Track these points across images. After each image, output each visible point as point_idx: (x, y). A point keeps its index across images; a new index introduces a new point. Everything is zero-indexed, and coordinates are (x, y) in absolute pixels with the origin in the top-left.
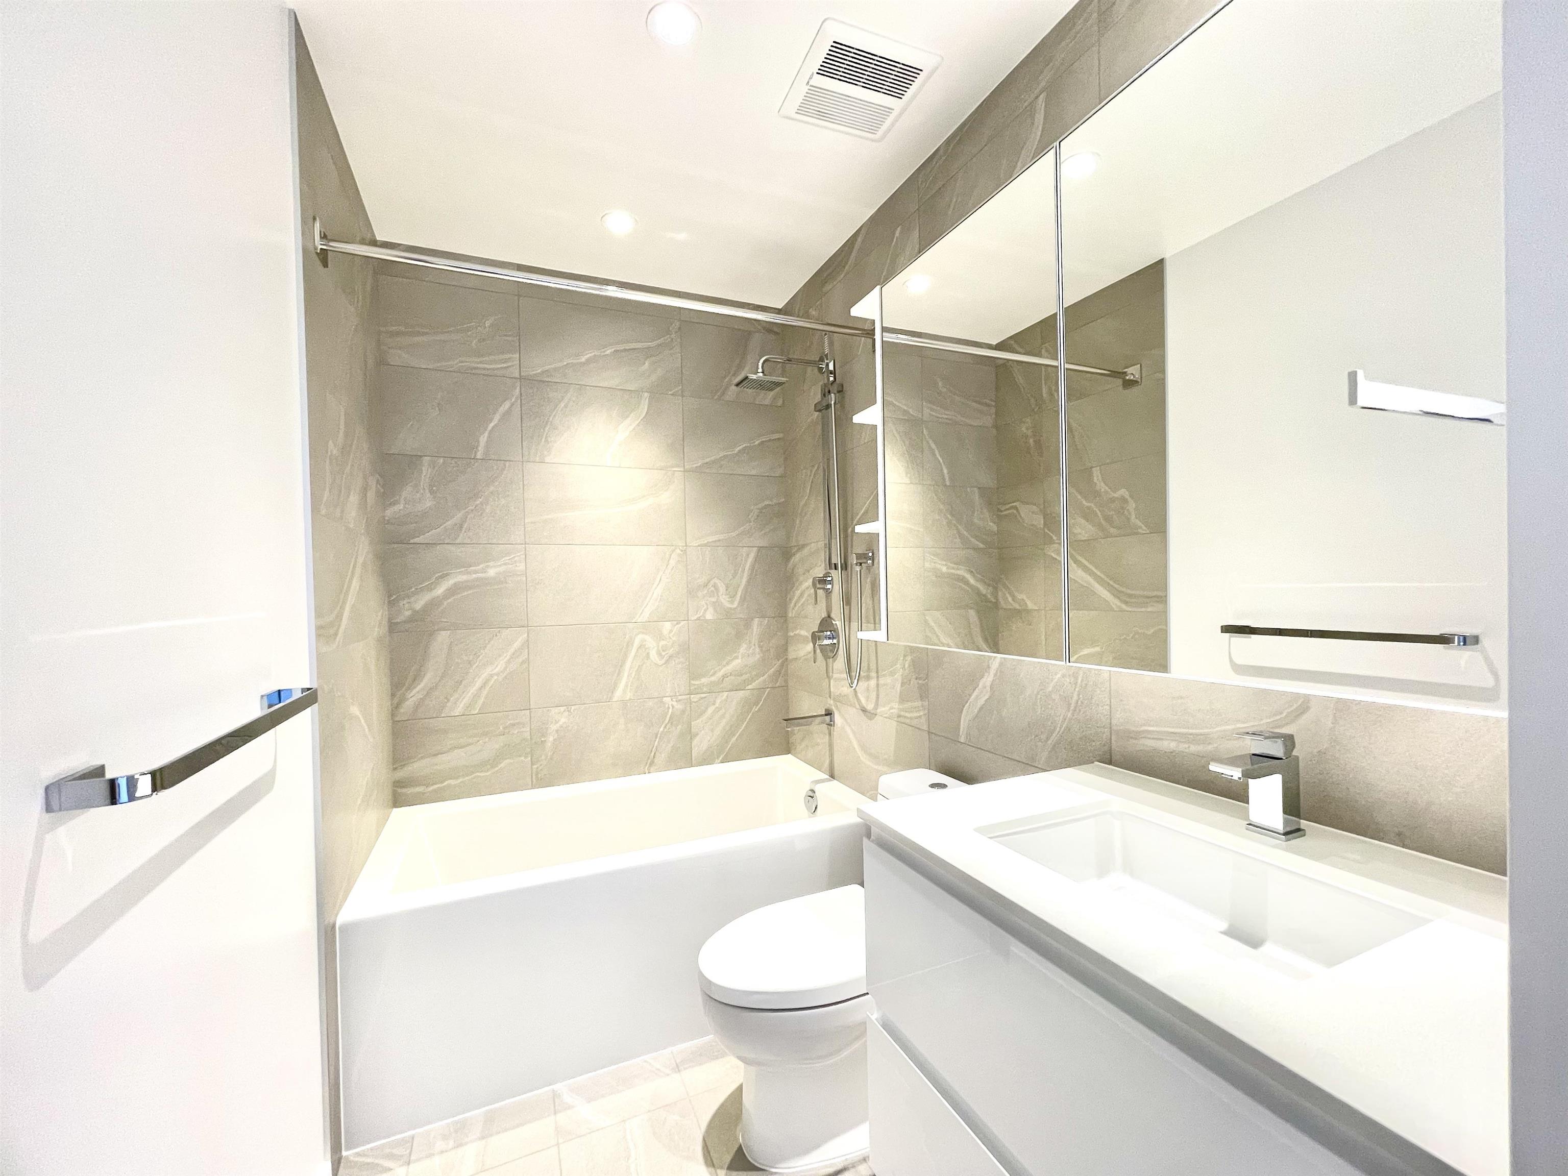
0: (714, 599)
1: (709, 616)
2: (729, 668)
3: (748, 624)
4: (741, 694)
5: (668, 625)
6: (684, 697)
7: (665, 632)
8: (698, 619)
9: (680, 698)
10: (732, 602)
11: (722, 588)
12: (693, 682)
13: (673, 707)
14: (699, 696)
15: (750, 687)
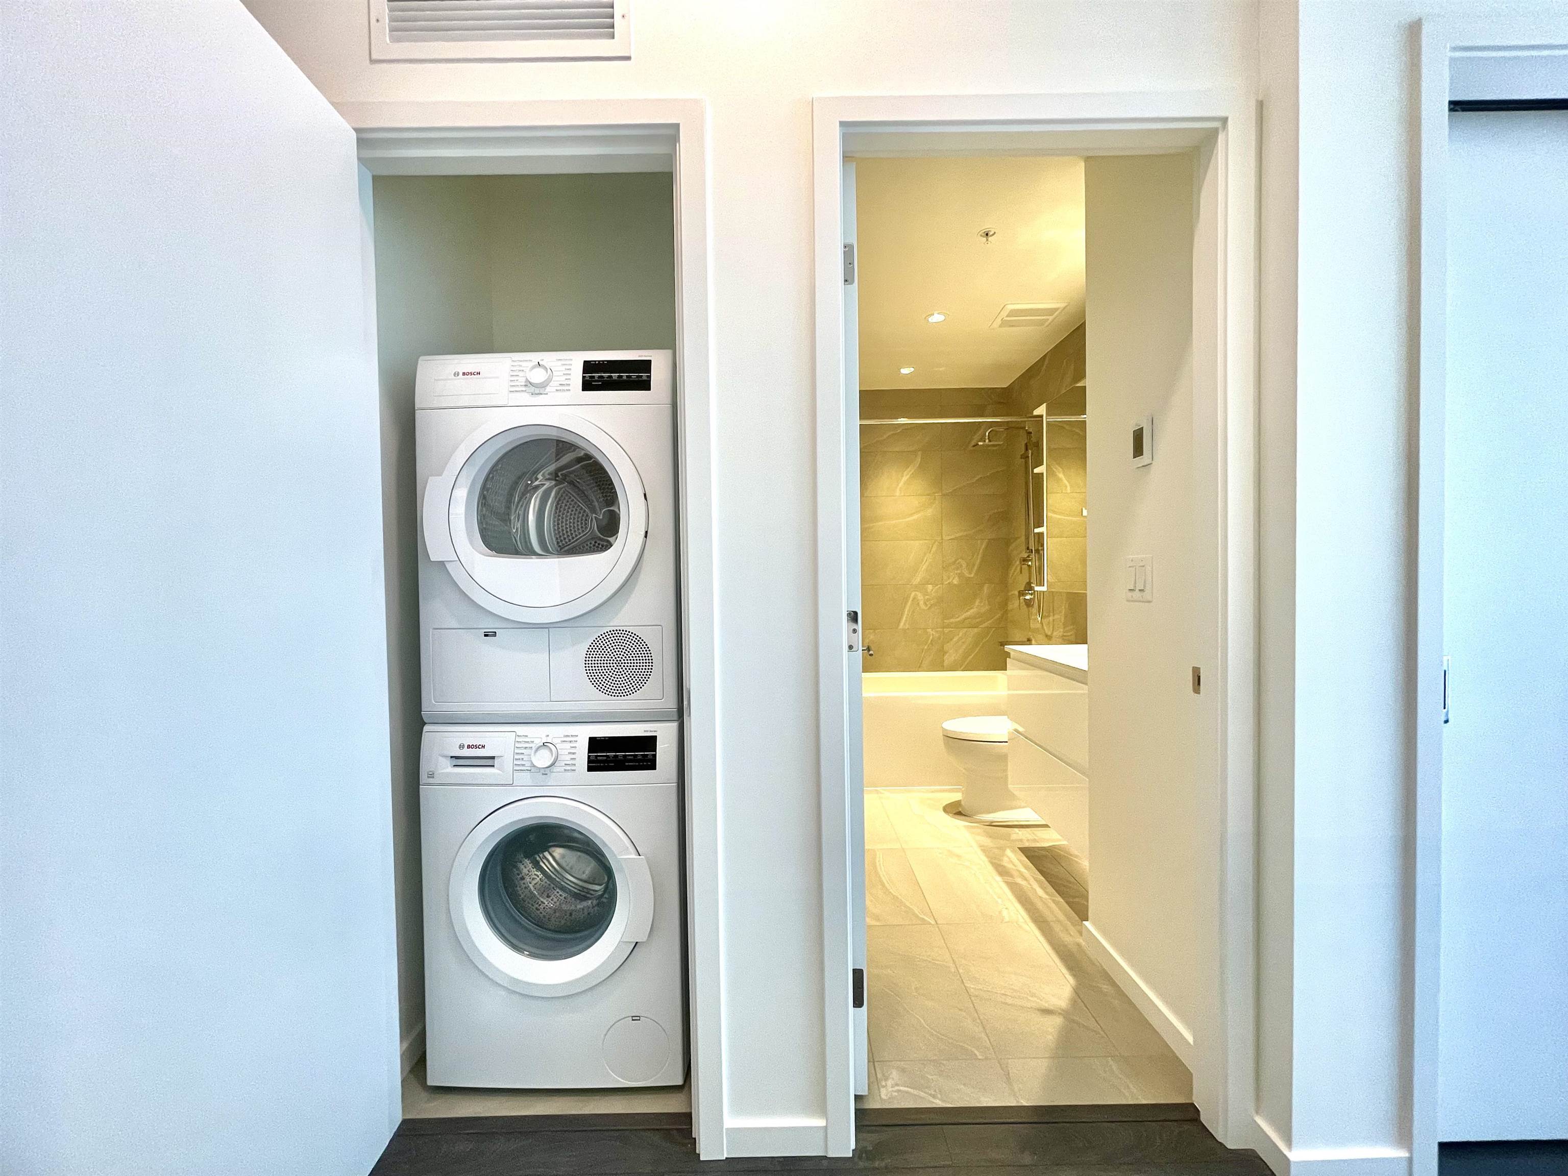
0: (959, 572)
1: (955, 582)
2: (968, 613)
3: (981, 586)
4: (976, 630)
5: (930, 587)
6: (939, 629)
7: (929, 591)
8: (949, 583)
9: (938, 630)
10: (970, 573)
11: (964, 565)
12: (945, 621)
13: (933, 634)
14: (948, 629)
15: (980, 626)
